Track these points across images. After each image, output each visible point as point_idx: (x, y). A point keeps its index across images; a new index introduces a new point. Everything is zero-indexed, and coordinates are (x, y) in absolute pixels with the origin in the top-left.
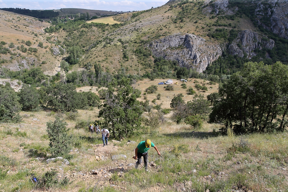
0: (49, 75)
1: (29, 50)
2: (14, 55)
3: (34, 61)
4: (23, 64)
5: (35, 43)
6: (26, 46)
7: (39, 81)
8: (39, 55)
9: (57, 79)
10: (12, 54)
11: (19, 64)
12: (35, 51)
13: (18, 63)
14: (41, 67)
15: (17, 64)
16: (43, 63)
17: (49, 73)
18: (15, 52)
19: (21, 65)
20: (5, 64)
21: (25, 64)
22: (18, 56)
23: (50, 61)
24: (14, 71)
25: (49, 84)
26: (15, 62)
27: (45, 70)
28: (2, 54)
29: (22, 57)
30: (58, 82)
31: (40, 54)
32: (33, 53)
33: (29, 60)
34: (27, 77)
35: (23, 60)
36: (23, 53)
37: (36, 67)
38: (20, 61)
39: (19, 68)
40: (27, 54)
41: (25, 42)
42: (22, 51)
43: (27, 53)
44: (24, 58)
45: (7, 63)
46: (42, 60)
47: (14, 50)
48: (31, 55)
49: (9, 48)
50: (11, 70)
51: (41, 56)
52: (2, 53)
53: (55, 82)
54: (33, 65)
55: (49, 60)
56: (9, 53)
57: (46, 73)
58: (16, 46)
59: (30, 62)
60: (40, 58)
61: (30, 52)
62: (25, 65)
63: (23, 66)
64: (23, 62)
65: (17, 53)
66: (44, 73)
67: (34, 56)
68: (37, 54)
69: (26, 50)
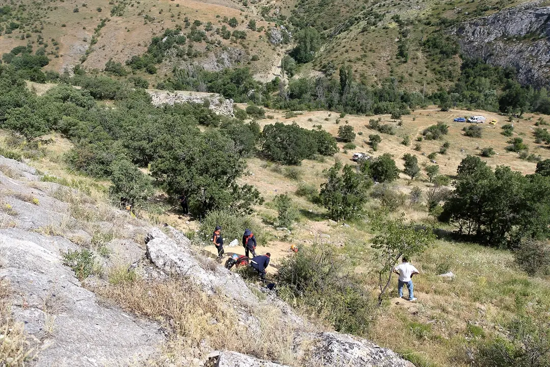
0: (262, 80)
1: (233, 35)
2: (211, 44)
3: (240, 54)
4: (223, 59)
5: (243, 22)
6: (230, 29)
7: (246, 91)
8: (248, 44)
9: (274, 90)
10: (209, 42)
11: (217, 59)
12: (243, 36)
13: (216, 58)
14: (249, 66)
15: (215, 59)
16: (254, 59)
17: (261, 77)
18: (213, 38)
19: (220, 61)
20: (198, 58)
21: (226, 59)
22: (217, 46)
23: (264, 56)
24: (210, 71)
25: (260, 99)
26: (212, 54)
27: (255, 72)
28: (194, 42)
29: (223, 47)
30: (274, 93)
31: (249, 42)
32: (240, 40)
33: (233, 52)
34: (228, 83)
35: (223, 53)
36: (225, 40)
37: (241, 66)
38: (219, 54)
39: (217, 65)
40: (230, 42)
41: (229, 20)
42: (223, 36)
43: (230, 40)
44: (225, 49)
45: (201, 56)
46: (253, 53)
47: (212, 35)
48: (237, 43)
49: (204, 31)
50: (205, 69)
51: (251, 46)
52: (195, 40)
53: (270, 94)
54: (238, 61)
55: (264, 53)
56: (204, 39)
57: (257, 78)
58: (215, 27)
59: (234, 56)
60: (250, 49)
61: (234, 38)
62: (226, 61)
63: (223, 63)
64: (223, 56)
65: (216, 40)
66: (253, 77)
67: (240, 47)
68: (245, 43)
69: (229, 34)
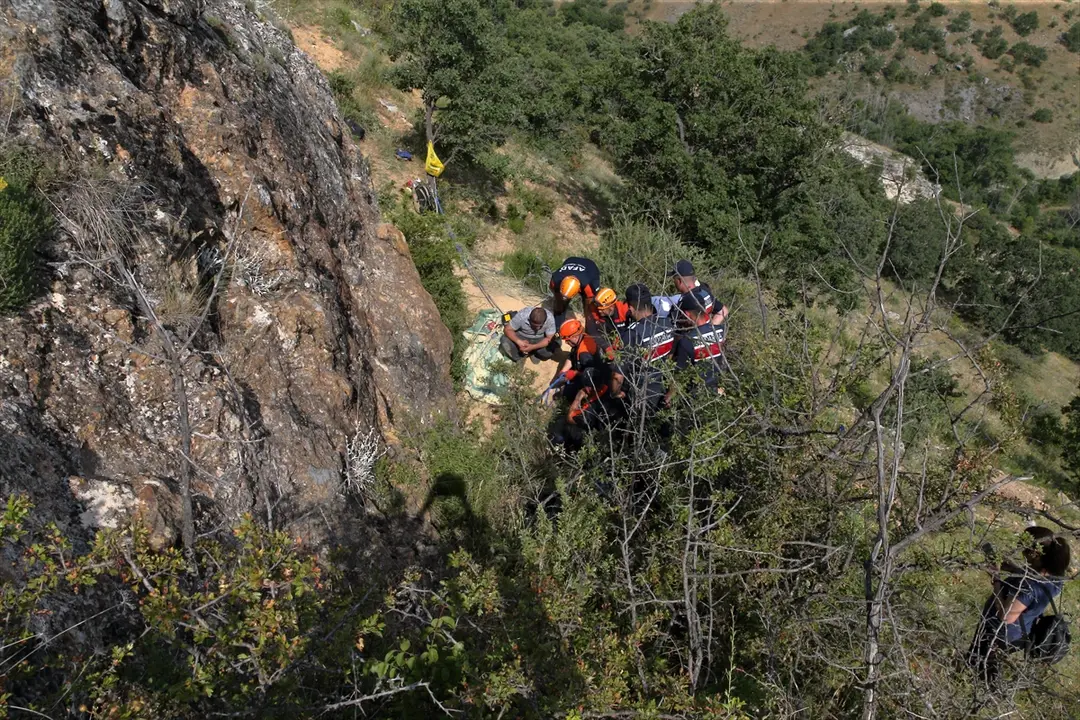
0: (1035, 171)
1: (1011, 52)
2: (948, 60)
3: (1007, 99)
4: (962, 100)
5: (1052, 25)
6: (1010, 37)
7: (984, 180)
8: (1041, 80)
9: (1057, 199)
10: (944, 57)
11: (946, 98)
12: (1035, 58)
13: (946, 94)
14: (1019, 131)
15: (942, 96)
16: (1040, 117)
17: (1037, 162)
18: (959, 50)
19: (952, 104)
20: (906, 86)
21: (967, 103)
22: (959, 69)
23: (1069, 117)
24: (919, 119)
25: (1010, 209)
26: (939, 89)
27: (1028, 149)
28: (911, 50)
29: (973, 74)
30: (1052, 208)
31: (1046, 75)
32: (1023, 66)
33: (992, 91)
34: (949, 154)
35: (968, 87)
36: (985, 59)
37: (998, 126)
38: (955, 88)
39: (941, 111)
40: (996, 67)
41: (1017, 15)
42: (985, 49)
43: (997, 61)
44: (977, 79)
45: (912, 83)
46: (1040, 104)
47: (959, 42)
48: (1011, 72)
49: (945, 30)
50: (909, 113)
51: (1043, 88)
52: (913, 46)
53: (1041, 206)
54: (994, 113)
55: (1072, 111)
56: (936, 48)
57: (1024, 161)
58: (973, 27)
59: (989, 99)
60: (1039, 92)
61: (1010, 59)
62: (966, 108)
63: (956, 110)
64: (963, 94)
65: (964, 55)
66: (1016, 157)
67: (1017, 80)
68: (1034, 75)
69: (1001, 48)
